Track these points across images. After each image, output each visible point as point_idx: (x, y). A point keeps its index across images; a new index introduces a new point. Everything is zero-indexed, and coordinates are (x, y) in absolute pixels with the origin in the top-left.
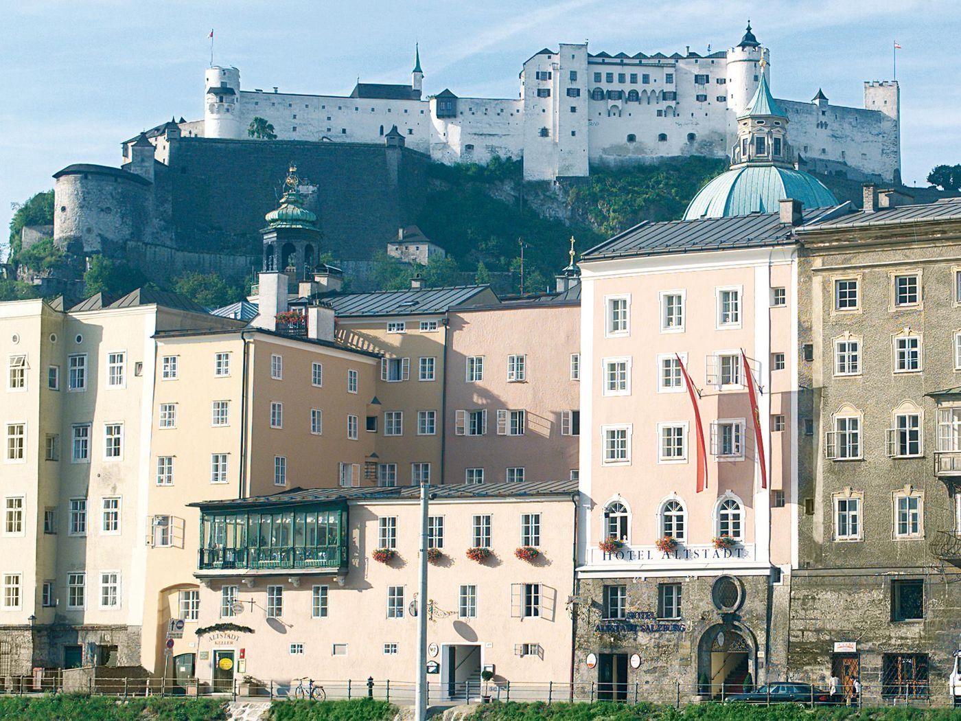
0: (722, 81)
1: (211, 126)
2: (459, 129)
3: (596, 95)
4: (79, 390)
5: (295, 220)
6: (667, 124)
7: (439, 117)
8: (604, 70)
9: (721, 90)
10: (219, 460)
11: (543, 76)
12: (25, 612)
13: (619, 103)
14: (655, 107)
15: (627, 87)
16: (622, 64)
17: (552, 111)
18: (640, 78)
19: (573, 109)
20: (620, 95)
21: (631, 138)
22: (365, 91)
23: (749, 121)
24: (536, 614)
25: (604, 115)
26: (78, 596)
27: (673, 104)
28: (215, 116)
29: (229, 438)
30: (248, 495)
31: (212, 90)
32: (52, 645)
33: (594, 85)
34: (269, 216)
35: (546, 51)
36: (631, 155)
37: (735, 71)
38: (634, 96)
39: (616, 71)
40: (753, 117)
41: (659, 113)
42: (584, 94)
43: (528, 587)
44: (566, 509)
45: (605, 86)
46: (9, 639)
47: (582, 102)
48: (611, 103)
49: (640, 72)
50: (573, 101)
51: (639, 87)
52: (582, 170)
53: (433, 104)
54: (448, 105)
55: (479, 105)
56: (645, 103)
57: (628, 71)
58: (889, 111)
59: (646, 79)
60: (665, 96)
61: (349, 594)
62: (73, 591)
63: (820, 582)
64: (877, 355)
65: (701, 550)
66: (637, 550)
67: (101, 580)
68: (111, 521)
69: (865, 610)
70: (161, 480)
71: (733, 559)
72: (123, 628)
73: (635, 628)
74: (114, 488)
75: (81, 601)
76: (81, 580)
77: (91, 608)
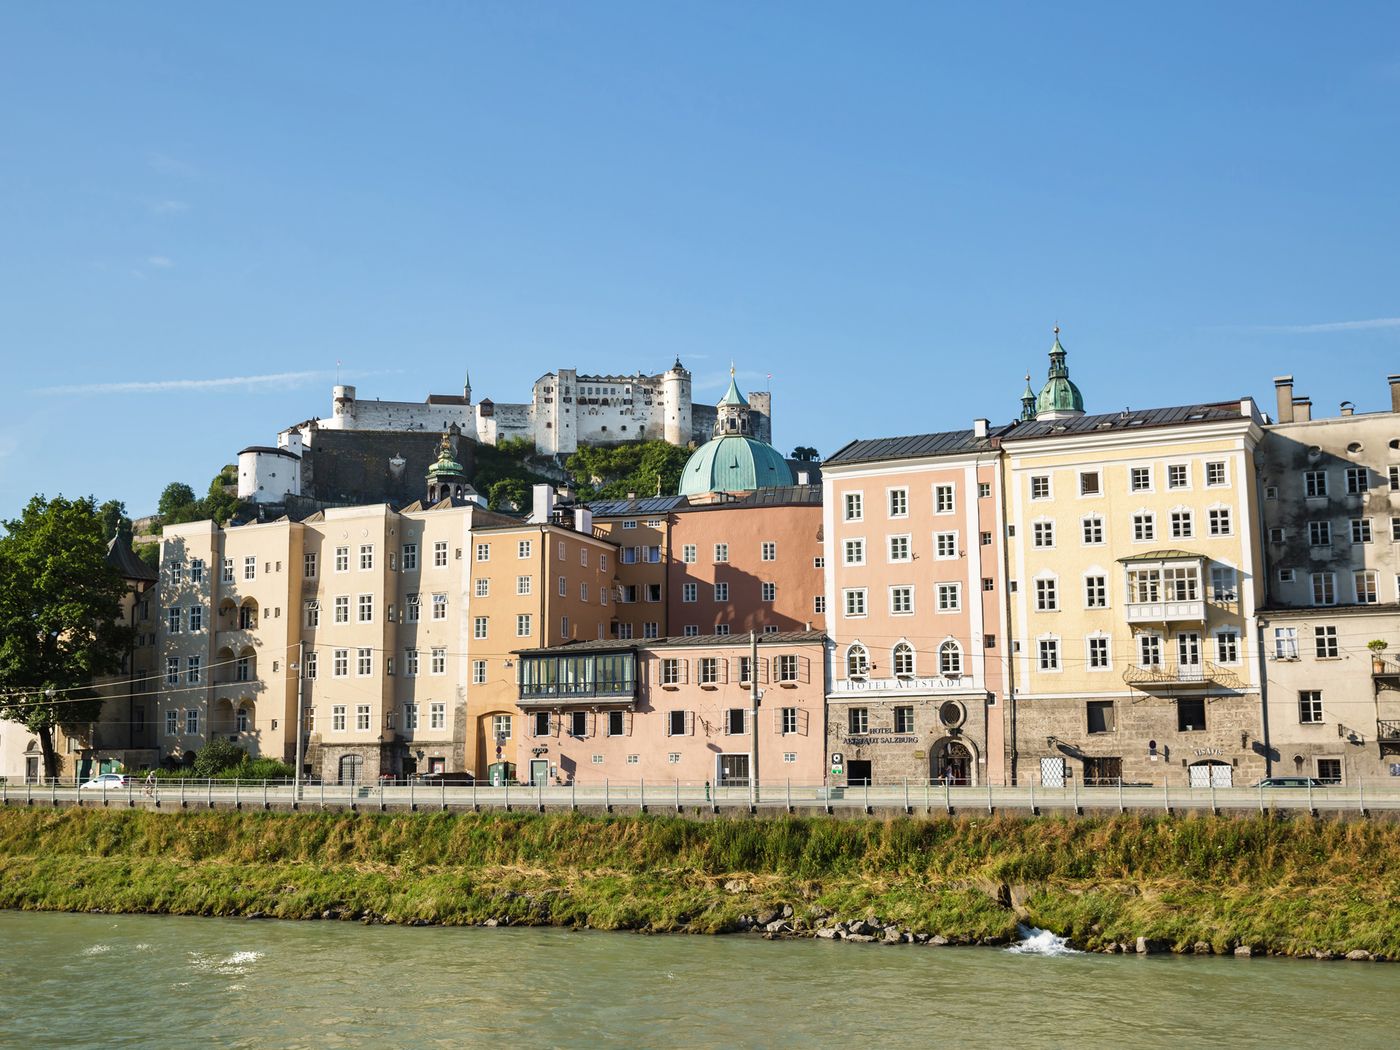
0: (661, 393)
1: (334, 422)
2: (494, 422)
3: (582, 402)
4: (411, 570)
5: (449, 470)
6: (626, 420)
7: (482, 415)
8: (586, 386)
9: (660, 399)
10: (524, 619)
11: (548, 390)
12: (374, 733)
13: (596, 406)
14: (619, 409)
15: (601, 397)
16: (598, 382)
17: (554, 409)
18: (609, 391)
19: (567, 411)
20: (594, 402)
21: (604, 429)
22: (435, 399)
23: (726, 408)
24: (793, 730)
25: (587, 413)
26: (411, 724)
27: (630, 407)
28: (340, 415)
29: (532, 602)
30: (546, 646)
32: (394, 757)
33: (580, 396)
34: (432, 467)
35: (549, 374)
36: (604, 438)
37: (670, 387)
38: (605, 402)
39: (594, 386)
40: (728, 405)
41: (622, 413)
42: (574, 401)
43: (786, 712)
44: (816, 651)
45: (587, 396)
46: (361, 753)
47: (572, 407)
48: (591, 406)
49: (609, 387)
50: (568, 406)
51: (609, 396)
52: (572, 448)
53: (478, 408)
54: (488, 409)
55: (507, 409)
56: (612, 407)
57: (602, 386)
58: (764, 411)
59: (613, 391)
60: (625, 402)
61: (639, 717)
62: (409, 717)
63: (1028, 704)
64: (1068, 532)
65: (927, 681)
66: (875, 681)
67: (431, 709)
68: (439, 666)
69: (1066, 725)
70: (478, 635)
71: (955, 687)
72: (449, 744)
73: (875, 741)
74: (440, 641)
75: (415, 726)
76: (415, 710)
77: (423, 731)
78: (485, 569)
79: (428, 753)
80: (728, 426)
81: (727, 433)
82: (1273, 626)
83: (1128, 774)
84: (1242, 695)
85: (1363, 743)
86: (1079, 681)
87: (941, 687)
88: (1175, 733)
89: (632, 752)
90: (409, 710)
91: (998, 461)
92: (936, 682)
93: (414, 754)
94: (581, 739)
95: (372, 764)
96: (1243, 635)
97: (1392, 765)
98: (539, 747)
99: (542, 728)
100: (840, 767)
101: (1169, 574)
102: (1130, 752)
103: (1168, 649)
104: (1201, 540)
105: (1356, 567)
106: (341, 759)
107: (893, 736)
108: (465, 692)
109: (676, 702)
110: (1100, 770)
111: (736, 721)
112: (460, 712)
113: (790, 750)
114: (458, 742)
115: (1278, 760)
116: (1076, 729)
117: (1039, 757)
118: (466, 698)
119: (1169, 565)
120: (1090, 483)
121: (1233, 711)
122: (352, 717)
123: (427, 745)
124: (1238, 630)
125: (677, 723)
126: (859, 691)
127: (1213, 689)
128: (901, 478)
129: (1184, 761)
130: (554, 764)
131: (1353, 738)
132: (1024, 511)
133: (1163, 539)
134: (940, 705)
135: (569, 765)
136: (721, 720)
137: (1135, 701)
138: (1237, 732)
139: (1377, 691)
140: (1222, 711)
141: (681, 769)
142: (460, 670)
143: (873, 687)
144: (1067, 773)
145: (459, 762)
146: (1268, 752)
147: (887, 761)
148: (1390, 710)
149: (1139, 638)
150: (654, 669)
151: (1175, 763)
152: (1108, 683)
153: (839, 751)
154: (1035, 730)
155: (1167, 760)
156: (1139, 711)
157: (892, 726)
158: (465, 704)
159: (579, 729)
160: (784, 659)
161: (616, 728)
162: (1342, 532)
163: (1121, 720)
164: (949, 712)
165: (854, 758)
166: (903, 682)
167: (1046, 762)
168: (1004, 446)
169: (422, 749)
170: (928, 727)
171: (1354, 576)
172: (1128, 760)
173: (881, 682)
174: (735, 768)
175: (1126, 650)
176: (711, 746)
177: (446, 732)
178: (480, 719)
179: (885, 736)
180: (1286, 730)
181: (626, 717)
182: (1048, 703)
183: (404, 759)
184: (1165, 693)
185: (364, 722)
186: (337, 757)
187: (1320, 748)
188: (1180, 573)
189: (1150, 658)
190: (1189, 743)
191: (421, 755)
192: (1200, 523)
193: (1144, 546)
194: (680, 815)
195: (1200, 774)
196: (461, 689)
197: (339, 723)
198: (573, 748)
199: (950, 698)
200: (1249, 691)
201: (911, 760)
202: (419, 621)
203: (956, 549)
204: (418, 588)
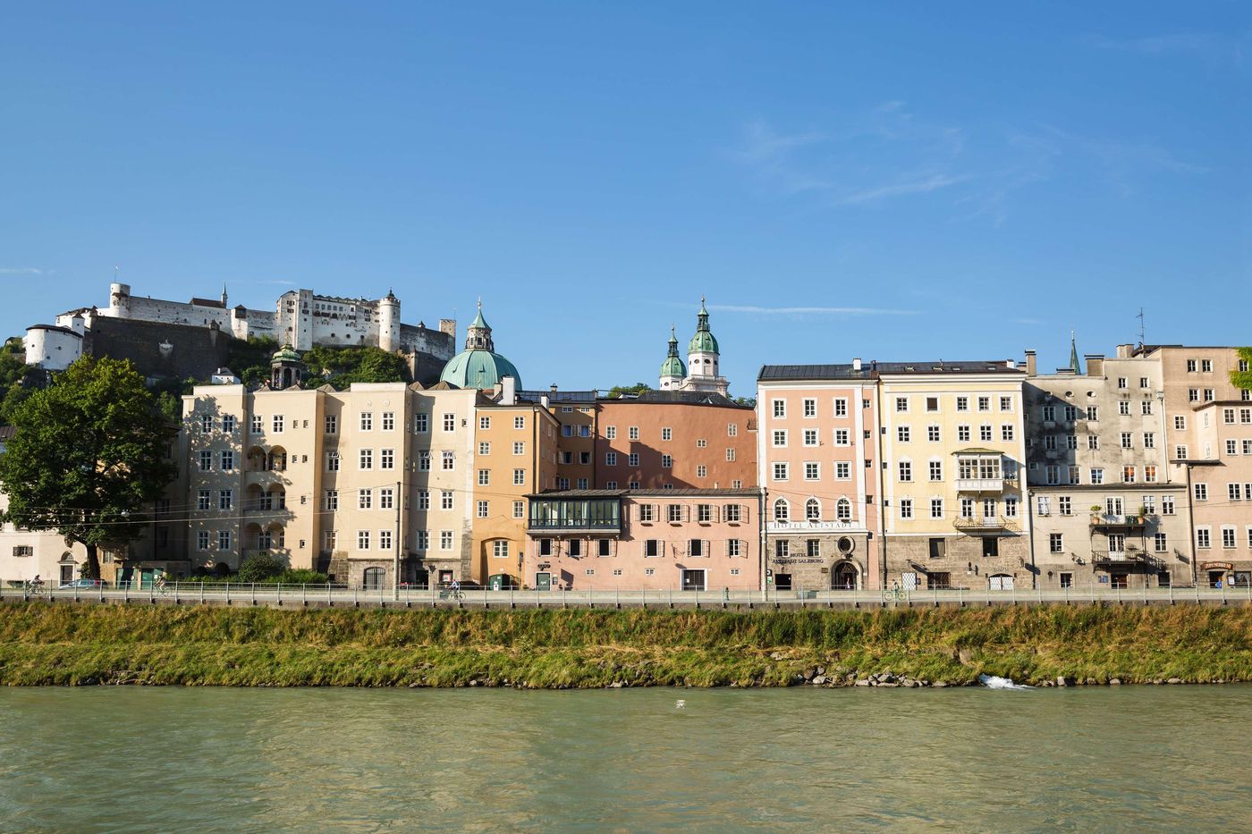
0: (377, 313)
1: (111, 311)
2: (246, 324)
3: (317, 314)
4: (422, 432)
5: (290, 357)
6: (351, 330)
7: (236, 317)
8: (321, 303)
9: (376, 318)
10: (518, 475)
11: (290, 303)
13: (327, 318)
14: (345, 322)
15: (332, 312)
16: (329, 301)
17: (294, 319)
18: (338, 308)
19: (305, 320)
20: (327, 315)
21: (333, 335)
22: (197, 301)
23: (475, 330)
24: (737, 553)
25: (320, 322)
26: (423, 544)
27: (354, 321)
28: (117, 306)
29: (526, 459)
30: (537, 492)
31: (114, 294)
32: (409, 569)
33: (316, 310)
35: (292, 292)
36: (332, 342)
37: (384, 310)
38: (335, 316)
39: (327, 304)
40: (477, 328)
41: (347, 325)
42: (310, 313)
43: (731, 541)
44: (753, 503)
45: (321, 311)
46: (384, 566)
47: (310, 317)
48: (323, 318)
49: (338, 305)
50: (306, 316)
51: (338, 312)
52: (308, 347)
53: (233, 312)
54: (241, 313)
55: (257, 314)
56: (340, 320)
57: (332, 304)
58: (450, 333)
59: (341, 309)
60: (350, 317)
61: (621, 543)
62: (421, 541)
63: (893, 539)
64: (919, 434)
65: (829, 523)
66: (793, 523)
67: (441, 534)
68: (447, 504)
69: (917, 553)
70: (481, 482)
71: (848, 527)
72: (457, 560)
73: (795, 561)
74: (448, 486)
75: (427, 547)
76: (427, 535)
77: (434, 550)
78: (486, 434)
79: (439, 567)
80: (476, 343)
81: (475, 347)
82: (1037, 495)
83: (953, 582)
84: (1019, 536)
85: (1084, 564)
86: (924, 525)
87: (838, 527)
88: (981, 558)
89: (618, 568)
90: (421, 535)
91: (876, 386)
92: (835, 524)
93: (426, 567)
94: (578, 559)
95: (392, 575)
96: (1020, 501)
97: (1100, 577)
98: (543, 563)
99: (545, 549)
100: (770, 577)
101: (983, 462)
102: (954, 569)
103: (977, 507)
104: (997, 443)
105: (1070, 463)
106: (365, 570)
107: (807, 558)
108: (470, 523)
109: (650, 534)
110: (939, 580)
111: (696, 547)
112: (466, 537)
113: (734, 568)
114: (465, 559)
115: (1039, 574)
116: (922, 555)
117: (901, 571)
118: (471, 528)
119: (983, 457)
120: (932, 404)
121: (1014, 545)
122: (375, 540)
123: (438, 561)
124: (1017, 497)
125: (652, 548)
126: (782, 529)
127: (1004, 533)
128: (812, 392)
129: (987, 575)
130: (555, 575)
131: (1079, 561)
132: (892, 419)
133: (975, 441)
134: (838, 539)
135: (567, 576)
136: (685, 547)
137: (958, 539)
138: (1016, 557)
139: (1092, 534)
140: (1008, 545)
141: (654, 580)
142: (465, 507)
143: (793, 527)
144: (918, 582)
145: (466, 574)
146: (1033, 569)
147: (803, 575)
148: (1098, 546)
149: (961, 500)
150: (634, 511)
151: (981, 576)
152: (944, 527)
153: (770, 568)
154: (898, 555)
155: (977, 574)
156: (960, 544)
157: (806, 552)
158: (471, 532)
159: (575, 551)
160: (730, 507)
161: (604, 550)
162: (1062, 443)
163: (950, 550)
164: (844, 544)
165: (780, 573)
166: (813, 524)
167: (905, 575)
168: (881, 377)
169: (434, 564)
170: (829, 554)
171: (1069, 468)
172: (954, 574)
173: (798, 523)
174: (694, 579)
175: (953, 507)
176: (679, 566)
177: (455, 551)
178: (483, 543)
179: (801, 558)
180: (1044, 557)
181: (612, 543)
182: (906, 539)
183: (417, 571)
184: (977, 534)
185: (385, 543)
186: (362, 569)
187: (1061, 566)
188: (989, 462)
189: (967, 512)
190: (987, 564)
191: (433, 569)
192: (997, 433)
193: (964, 445)
194: (725, 610)
195: (996, 582)
196: (467, 521)
197: (364, 543)
198: (571, 565)
199: (845, 535)
200: (1023, 533)
201: (819, 574)
202: (430, 470)
203: (848, 440)
204: (430, 445)
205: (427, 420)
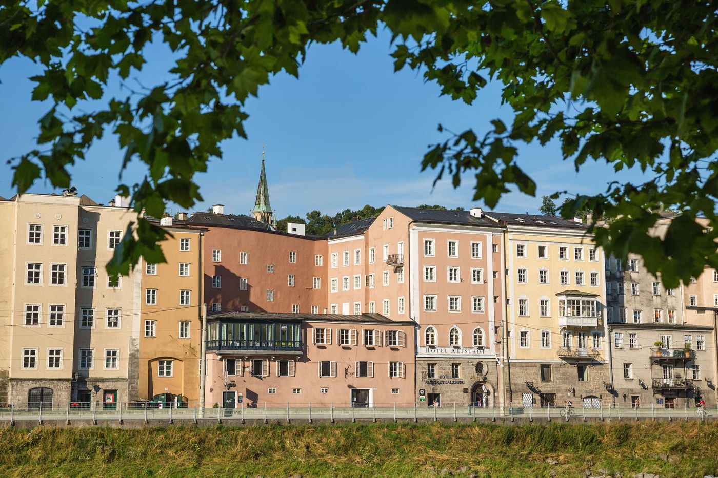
4: (85, 249)
10: (184, 293)
12: (66, 370)
24: (396, 375)
29: (191, 281)
43: (391, 363)
44: (409, 330)
61: (299, 364)
62: (83, 360)
63: (515, 365)
64: (532, 275)
65: (467, 350)
66: (440, 349)
67: (105, 353)
69: (532, 377)
71: (481, 354)
72: (124, 380)
73: (440, 383)
74: (114, 304)
75: (89, 365)
76: (90, 353)
79: (104, 386)
82: (614, 331)
83: (558, 401)
84: (602, 364)
85: (647, 389)
86: (537, 353)
87: (473, 353)
88: (577, 382)
89: (296, 387)
90: (84, 353)
91: (502, 234)
92: (472, 351)
93: (90, 386)
94: (261, 378)
95: (62, 395)
96: (603, 336)
97: (657, 399)
98: (229, 382)
99: (231, 369)
100: (424, 397)
101: (583, 302)
102: (559, 391)
103: (573, 341)
104: (586, 287)
105: (620, 305)
106: (30, 391)
107: (452, 380)
108: (138, 342)
109: (325, 356)
110: (547, 399)
111: (363, 369)
112: (133, 356)
113: (395, 387)
114: (132, 378)
115: (617, 396)
116: (535, 376)
117: (523, 392)
118: (138, 347)
119: (584, 299)
120: (542, 251)
121: (599, 372)
122: (42, 358)
123: (103, 380)
124: (601, 332)
125: (325, 368)
126: (433, 353)
127: (593, 362)
128: (455, 236)
129: (581, 396)
130: (240, 394)
131: (643, 385)
132: (513, 263)
134: (475, 363)
135: (252, 396)
136: (354, 368)
137: (561, 365)
138: (601, 381)
139: (652, 365)
140: (596, 372)
141: (329, 398)
142: (132, 326)
143: (440, 352)
144: (534, 401)
145: (134, 393)
146: (614, 392)
147: (449, 394)
148: (656, 374)
149: (562, 333)
150: (311, 333)
151: (578, 397)
152: (551, 356)
153: (423, 388)
154: (520, 378)
155: (574, 395)
156: (562, 370)
157: (451, 374)
158: (138, 351)
159: (257, 371)
160: (390, 332)
161: (284, 371)
162: (615, 288)
163: (554, 375)
164: (479, 367)
165: (431, 392)
166: (455, 350)
167: (525, 395)
168: (508, 226)
169: (98, 384)
170: (467, 375)
171: (619, 309)
172: (559, 395)
173: (444, 349)
174: (360, 397)
175: (556, 339)
176: (350, 386)
177: (122, 369)
178: (150, 362)
179: (447, 379)
180: (620, 384)
181: (291, 365)
182: (524, 365)
183: (79, 391)
184: (574, 362)
185: (54, 361)
186: (26, 389)
187: (632, 390)
188: (588, 302)
189: (566, 344)
190: (580, 387)
191: (97, 389)
192: (586, 279)
193: (564, 288)
195: (588, 401)
196: (135, 340)
197: (29, 362)
198: (255, 385)
199: (480, 360)
200: (606, 362)
201: (462, 394)
202: (95, 287)
203: (482, 278)
204: (94, 262)
205: (91, 236)
